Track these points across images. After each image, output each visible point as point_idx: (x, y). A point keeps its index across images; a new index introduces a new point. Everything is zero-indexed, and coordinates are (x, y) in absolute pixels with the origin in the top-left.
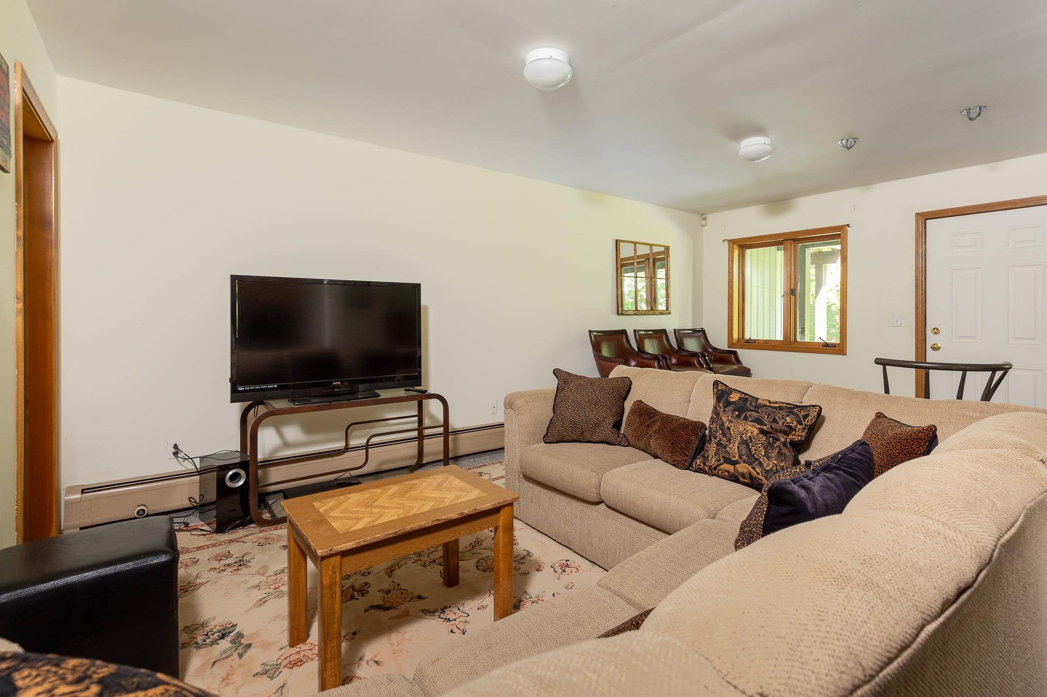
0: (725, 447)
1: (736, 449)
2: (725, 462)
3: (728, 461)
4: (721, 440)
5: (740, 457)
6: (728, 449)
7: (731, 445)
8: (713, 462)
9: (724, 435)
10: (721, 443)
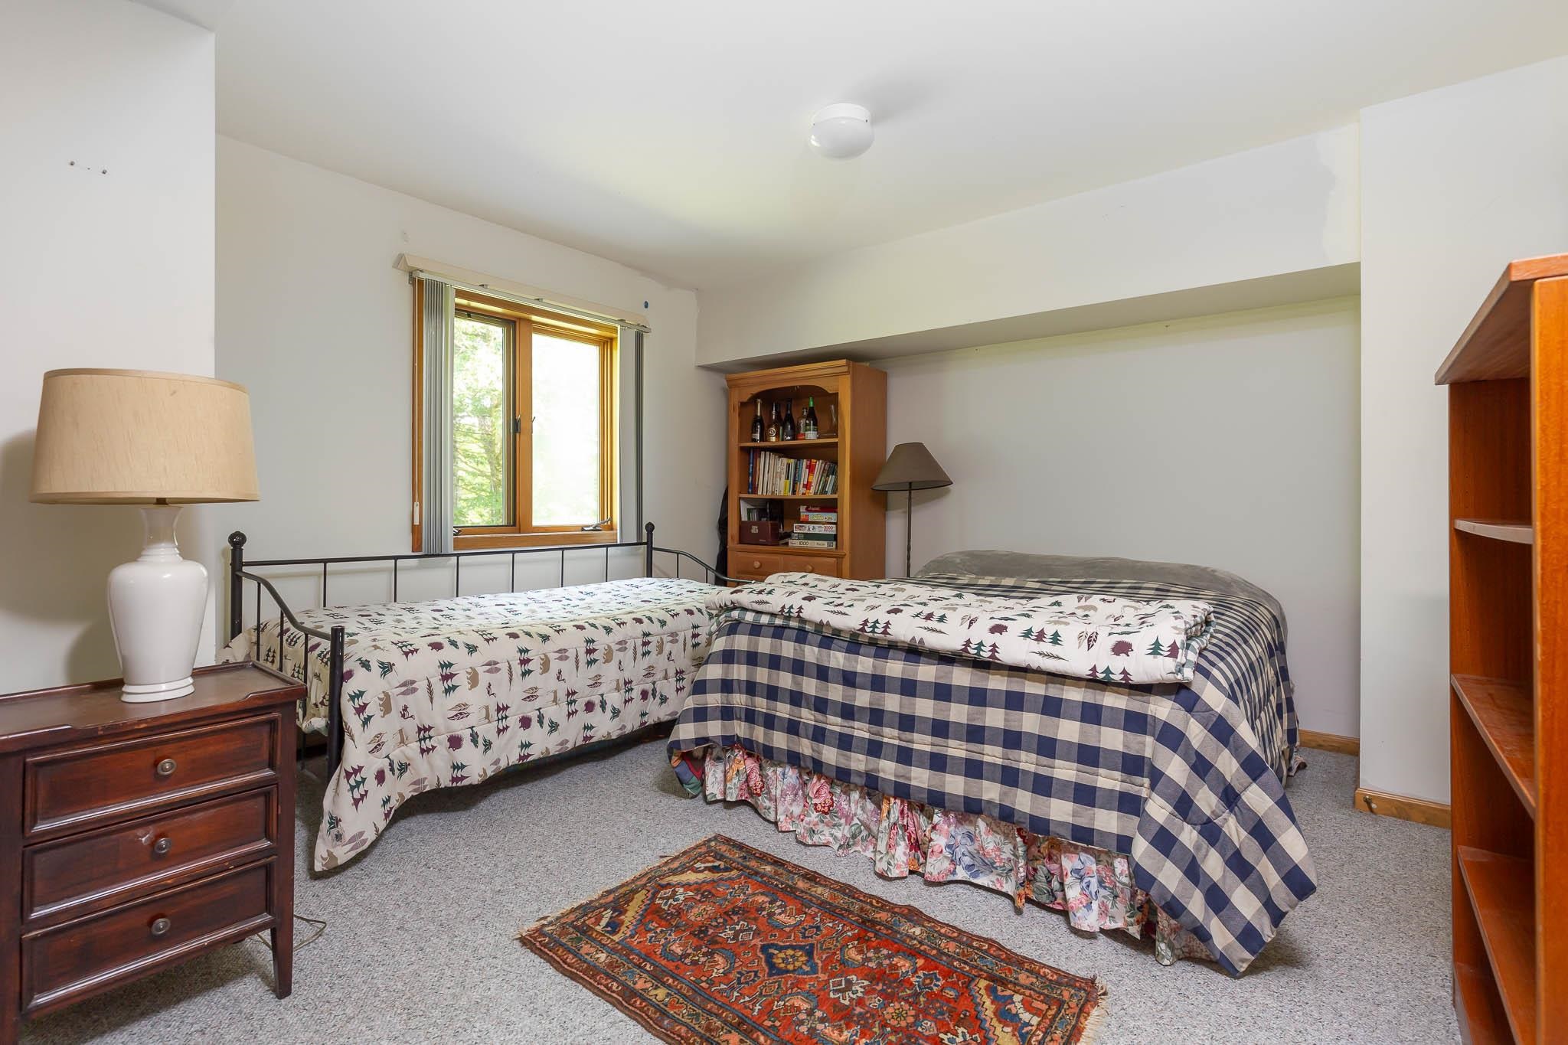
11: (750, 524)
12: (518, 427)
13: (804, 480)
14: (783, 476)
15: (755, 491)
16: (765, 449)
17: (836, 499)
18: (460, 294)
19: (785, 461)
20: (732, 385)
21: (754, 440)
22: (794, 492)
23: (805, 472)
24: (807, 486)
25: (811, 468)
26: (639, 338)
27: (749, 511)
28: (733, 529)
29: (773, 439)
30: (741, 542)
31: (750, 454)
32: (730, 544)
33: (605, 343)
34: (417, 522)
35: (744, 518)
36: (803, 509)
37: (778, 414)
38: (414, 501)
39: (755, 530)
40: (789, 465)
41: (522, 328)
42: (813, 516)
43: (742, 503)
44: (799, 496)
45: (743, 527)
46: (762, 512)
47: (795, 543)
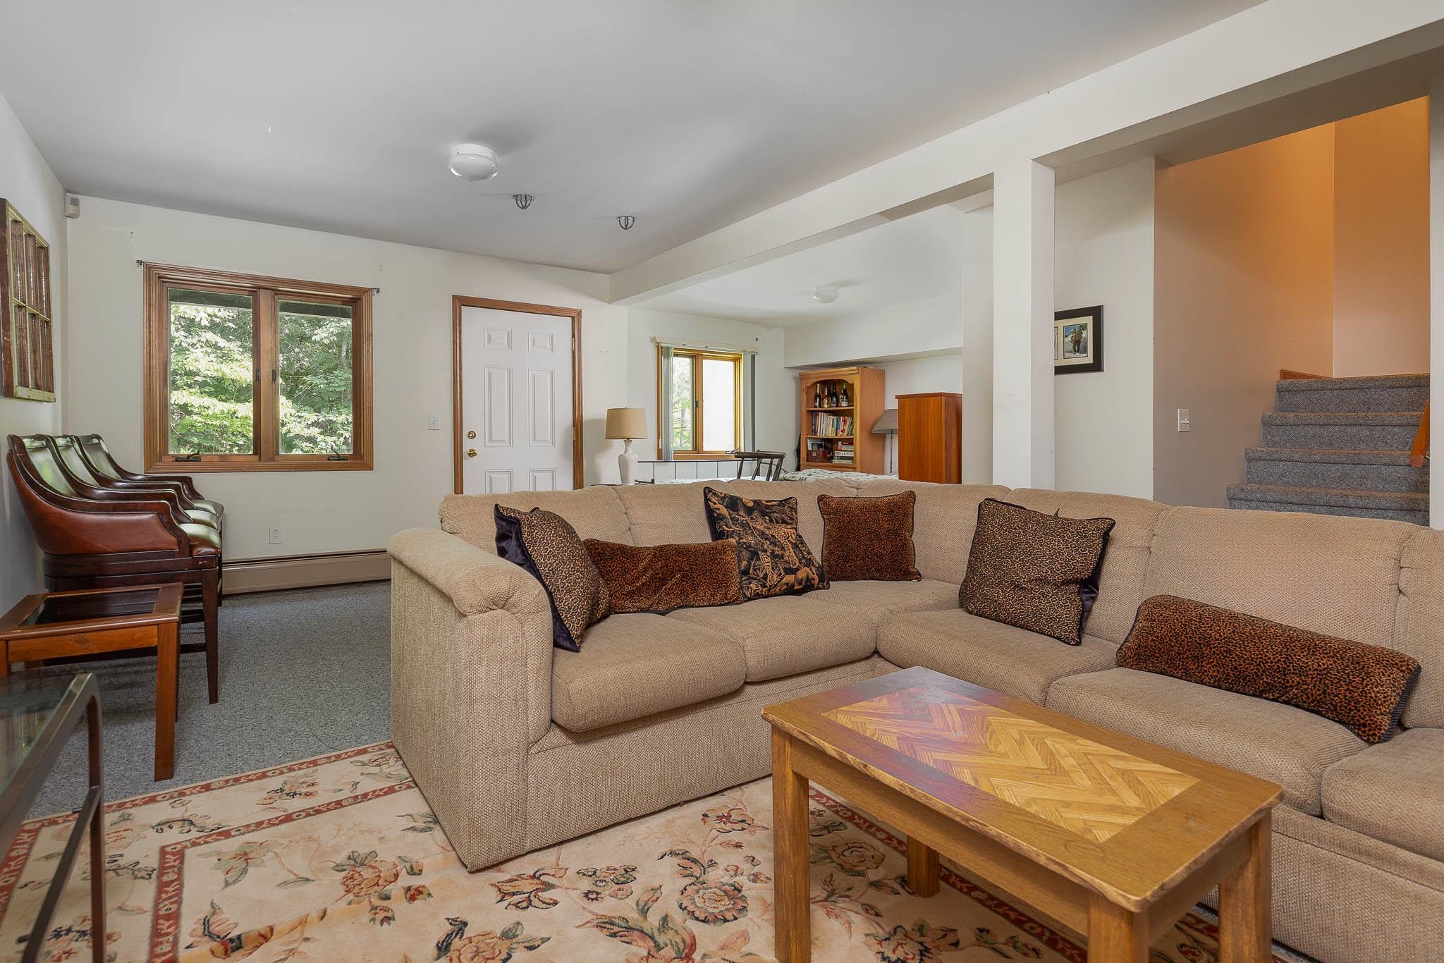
0: (782, 557)
1: (794, 556)
2: (786, 574)
3: (789, 571)
4: (773, 552)
5: (800, 563)
6: (786, 558)
7: (787, 553)
8: (773, 578)
9: (774, 544)
10: (777, 555)
11: (813, 451)
12: (697, 405)
13: (841, 428)
14: (831, 426)
15: (815, 433)
16: (821, 411)
17: (853, 438)
18: (675, 349)
19: (832, 417)
20: (801, 378)
21: (816, 407)
22: (836, 434)
23: (842, 423)
24: (843, 431)
25: (845, 421)
26: (753, 357)
27: (813, 444)
28: (803, 454)
29: (826, 406)
30: (808, 461)
31: (813, 414)
32: (802, 462)
33: (736, 360)
34: (660, 447)
35: (810, 448)
36: (840, 443)
37: (829, 392)
38: (658, 438)
39: (814, 454)
40: (833, 420)
41: (699, 358)
42: (844, 448)
43: (808, 441)
44: (839, 437)
45: (809, 453)
46: (820, 446)
47: (835, 461)
